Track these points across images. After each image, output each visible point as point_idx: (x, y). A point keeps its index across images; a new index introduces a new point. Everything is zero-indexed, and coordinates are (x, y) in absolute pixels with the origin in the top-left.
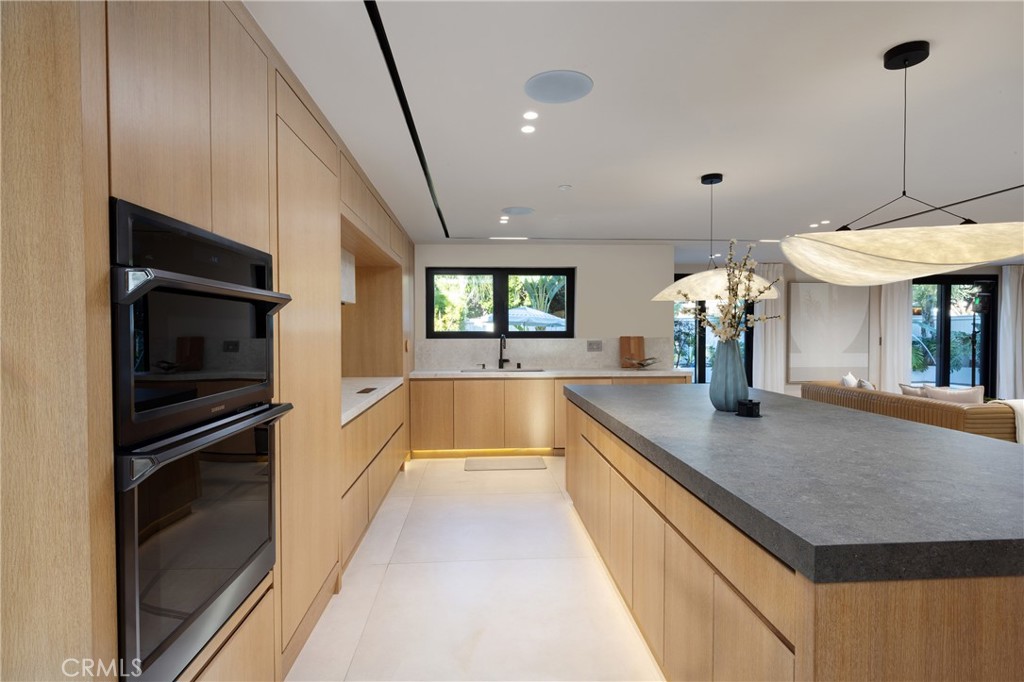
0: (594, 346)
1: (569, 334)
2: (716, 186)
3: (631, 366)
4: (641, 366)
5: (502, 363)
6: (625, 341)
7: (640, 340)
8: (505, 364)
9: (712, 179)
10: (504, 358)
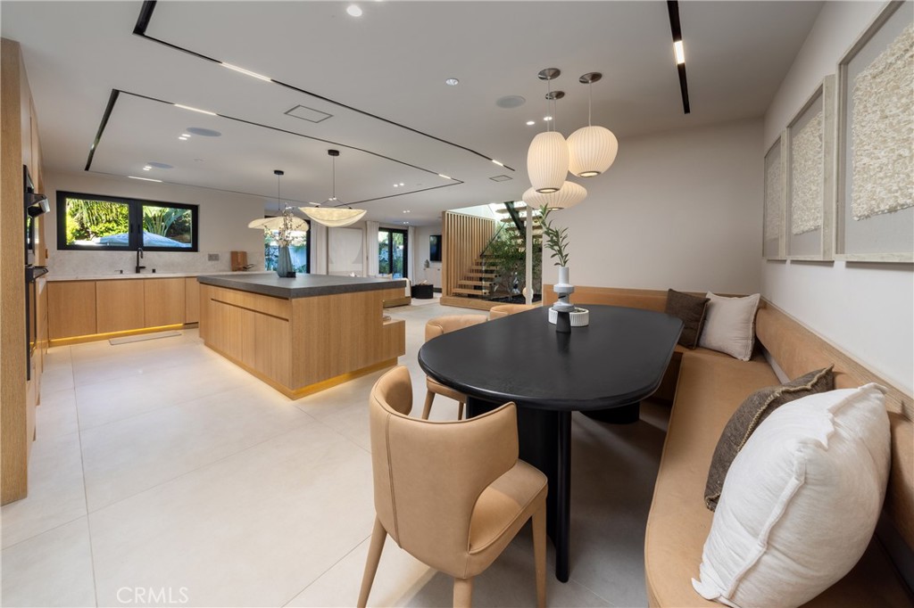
0: (213, 257)
1: (195, 249)
2: (281, 176)
3: (239, 269)
4: (245, 269)
5: (138, 269)
6: (234, 255)
7: (244, 254)
8: (141, 270)
9: (279, 172)
10: (140, 265)
